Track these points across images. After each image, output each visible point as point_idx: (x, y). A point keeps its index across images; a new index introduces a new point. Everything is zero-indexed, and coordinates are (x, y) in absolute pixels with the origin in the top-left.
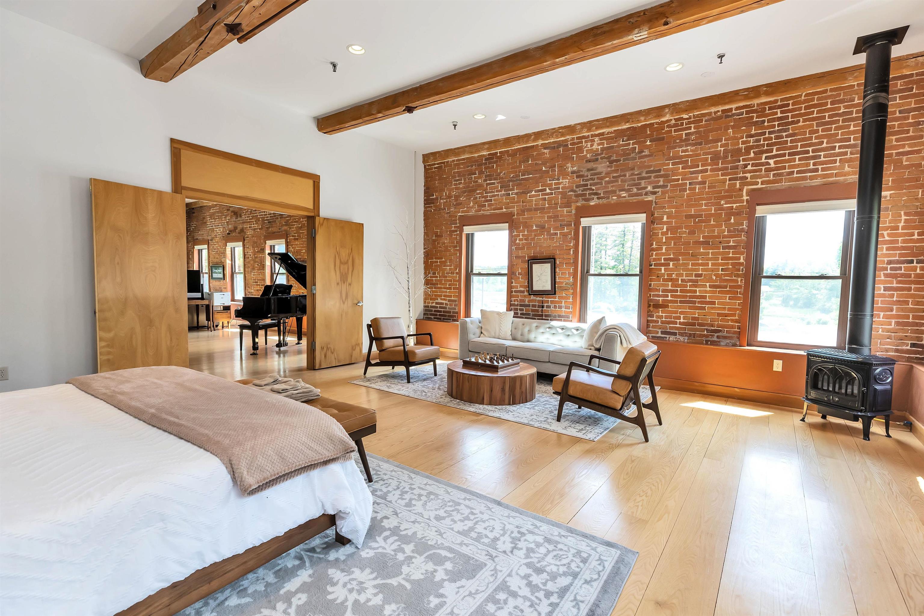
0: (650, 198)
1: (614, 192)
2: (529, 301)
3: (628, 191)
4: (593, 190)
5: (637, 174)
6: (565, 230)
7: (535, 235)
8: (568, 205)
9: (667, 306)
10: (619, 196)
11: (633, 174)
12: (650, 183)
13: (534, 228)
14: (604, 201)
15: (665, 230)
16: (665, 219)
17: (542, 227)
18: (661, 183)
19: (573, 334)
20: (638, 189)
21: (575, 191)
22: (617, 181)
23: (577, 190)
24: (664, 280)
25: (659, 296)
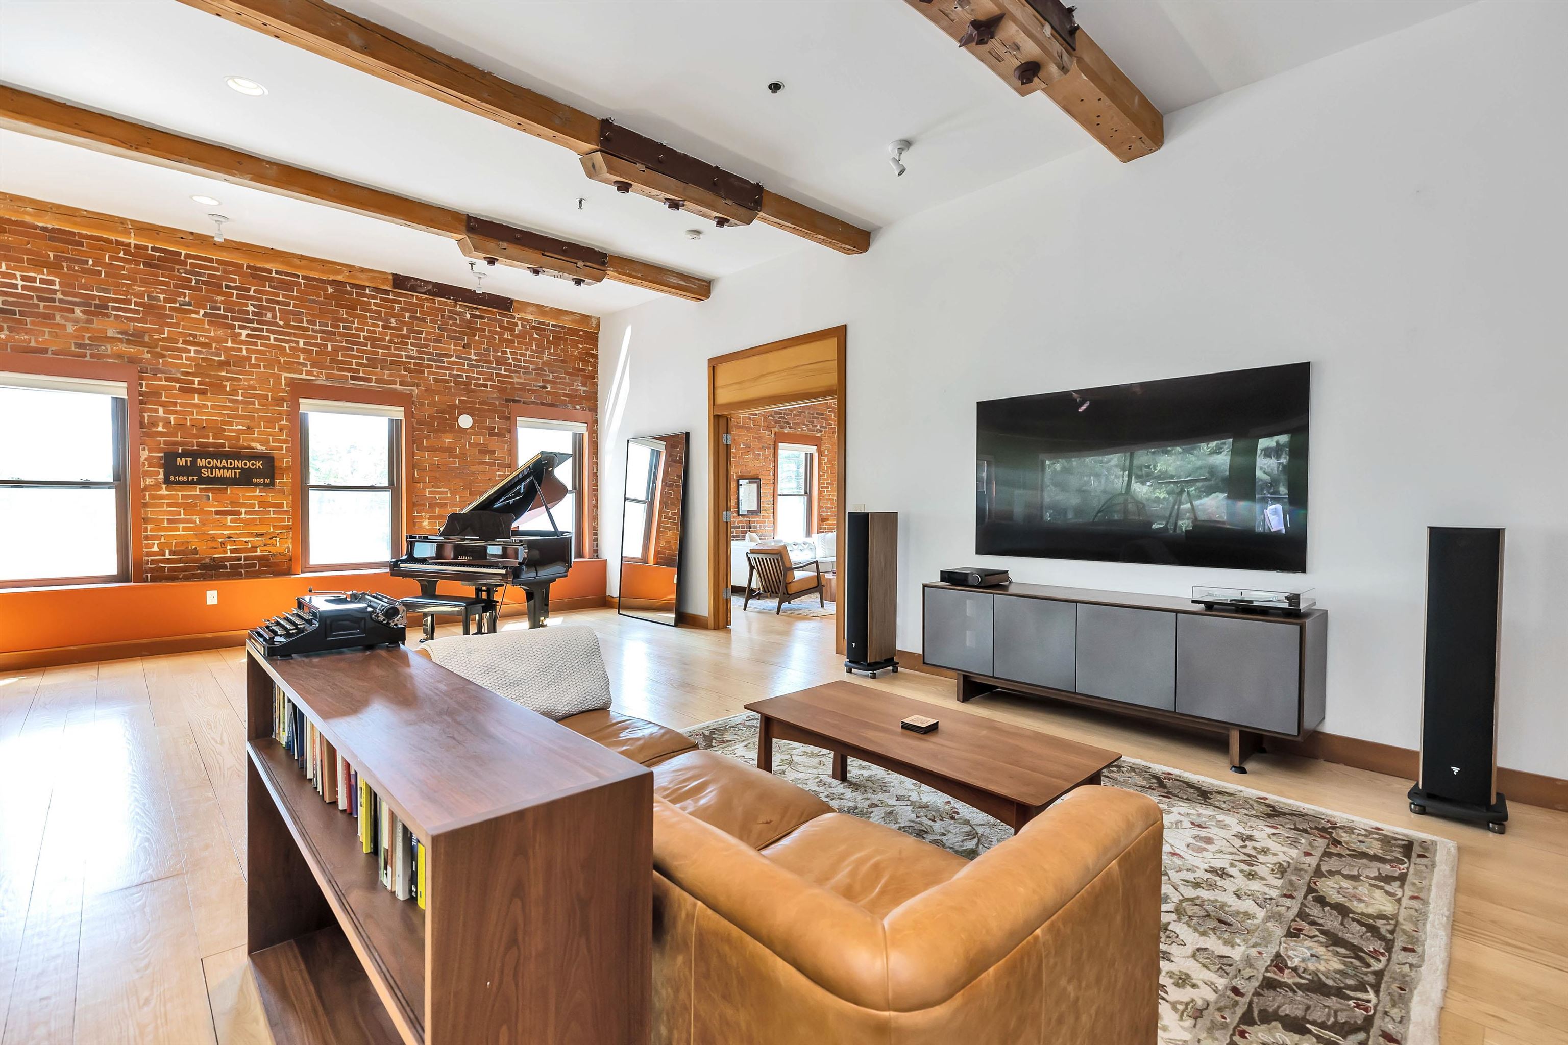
0: (818, 435)
1: (798, 424)
2: (739, 522)
3: (807, 425)
4: (786, 419)
5: (812, 414)
6: (766, 453)
7: (743, 454)
8: (768, 428)
9: (827, 520)
10: (802, 429)
11: (809, 413)
12: (819, 423)
13: (742, 446)
14: (793, 431)
15: (826, 461)
16: (826, 453)
17: (748, 447)
18: (824, 425)
19: (804, 549)
20: (813, 426)
21: (774, 417)
22: (800, 416)
23: (775, 416)
24: (827, 500)
25: (824, 512)
